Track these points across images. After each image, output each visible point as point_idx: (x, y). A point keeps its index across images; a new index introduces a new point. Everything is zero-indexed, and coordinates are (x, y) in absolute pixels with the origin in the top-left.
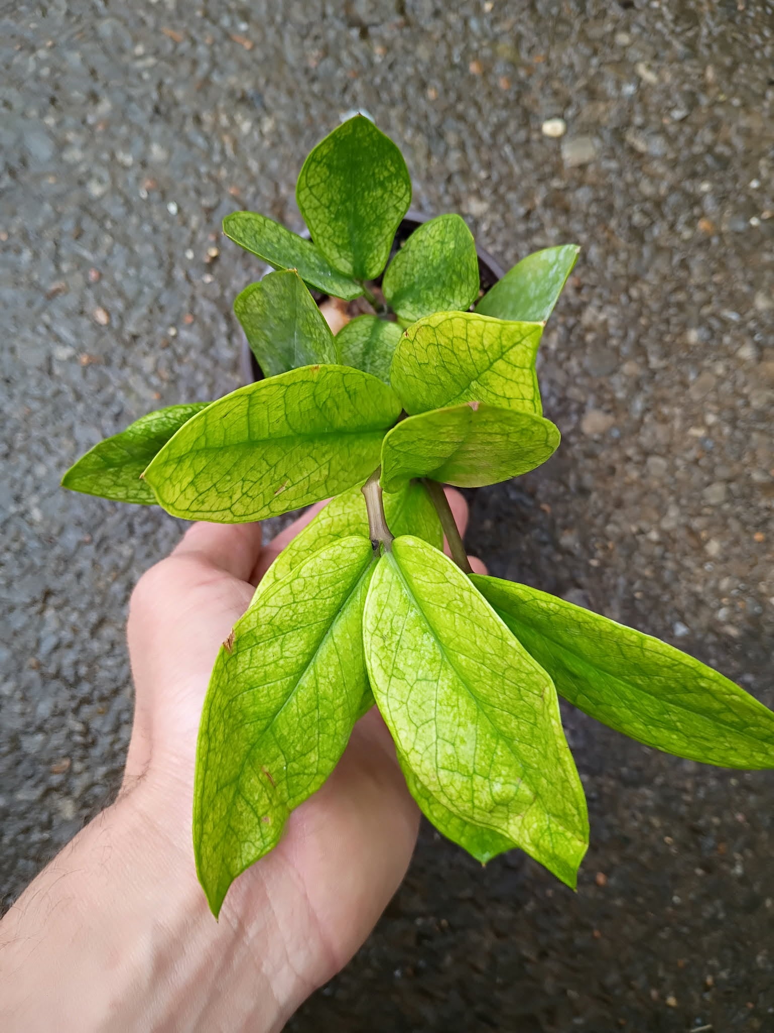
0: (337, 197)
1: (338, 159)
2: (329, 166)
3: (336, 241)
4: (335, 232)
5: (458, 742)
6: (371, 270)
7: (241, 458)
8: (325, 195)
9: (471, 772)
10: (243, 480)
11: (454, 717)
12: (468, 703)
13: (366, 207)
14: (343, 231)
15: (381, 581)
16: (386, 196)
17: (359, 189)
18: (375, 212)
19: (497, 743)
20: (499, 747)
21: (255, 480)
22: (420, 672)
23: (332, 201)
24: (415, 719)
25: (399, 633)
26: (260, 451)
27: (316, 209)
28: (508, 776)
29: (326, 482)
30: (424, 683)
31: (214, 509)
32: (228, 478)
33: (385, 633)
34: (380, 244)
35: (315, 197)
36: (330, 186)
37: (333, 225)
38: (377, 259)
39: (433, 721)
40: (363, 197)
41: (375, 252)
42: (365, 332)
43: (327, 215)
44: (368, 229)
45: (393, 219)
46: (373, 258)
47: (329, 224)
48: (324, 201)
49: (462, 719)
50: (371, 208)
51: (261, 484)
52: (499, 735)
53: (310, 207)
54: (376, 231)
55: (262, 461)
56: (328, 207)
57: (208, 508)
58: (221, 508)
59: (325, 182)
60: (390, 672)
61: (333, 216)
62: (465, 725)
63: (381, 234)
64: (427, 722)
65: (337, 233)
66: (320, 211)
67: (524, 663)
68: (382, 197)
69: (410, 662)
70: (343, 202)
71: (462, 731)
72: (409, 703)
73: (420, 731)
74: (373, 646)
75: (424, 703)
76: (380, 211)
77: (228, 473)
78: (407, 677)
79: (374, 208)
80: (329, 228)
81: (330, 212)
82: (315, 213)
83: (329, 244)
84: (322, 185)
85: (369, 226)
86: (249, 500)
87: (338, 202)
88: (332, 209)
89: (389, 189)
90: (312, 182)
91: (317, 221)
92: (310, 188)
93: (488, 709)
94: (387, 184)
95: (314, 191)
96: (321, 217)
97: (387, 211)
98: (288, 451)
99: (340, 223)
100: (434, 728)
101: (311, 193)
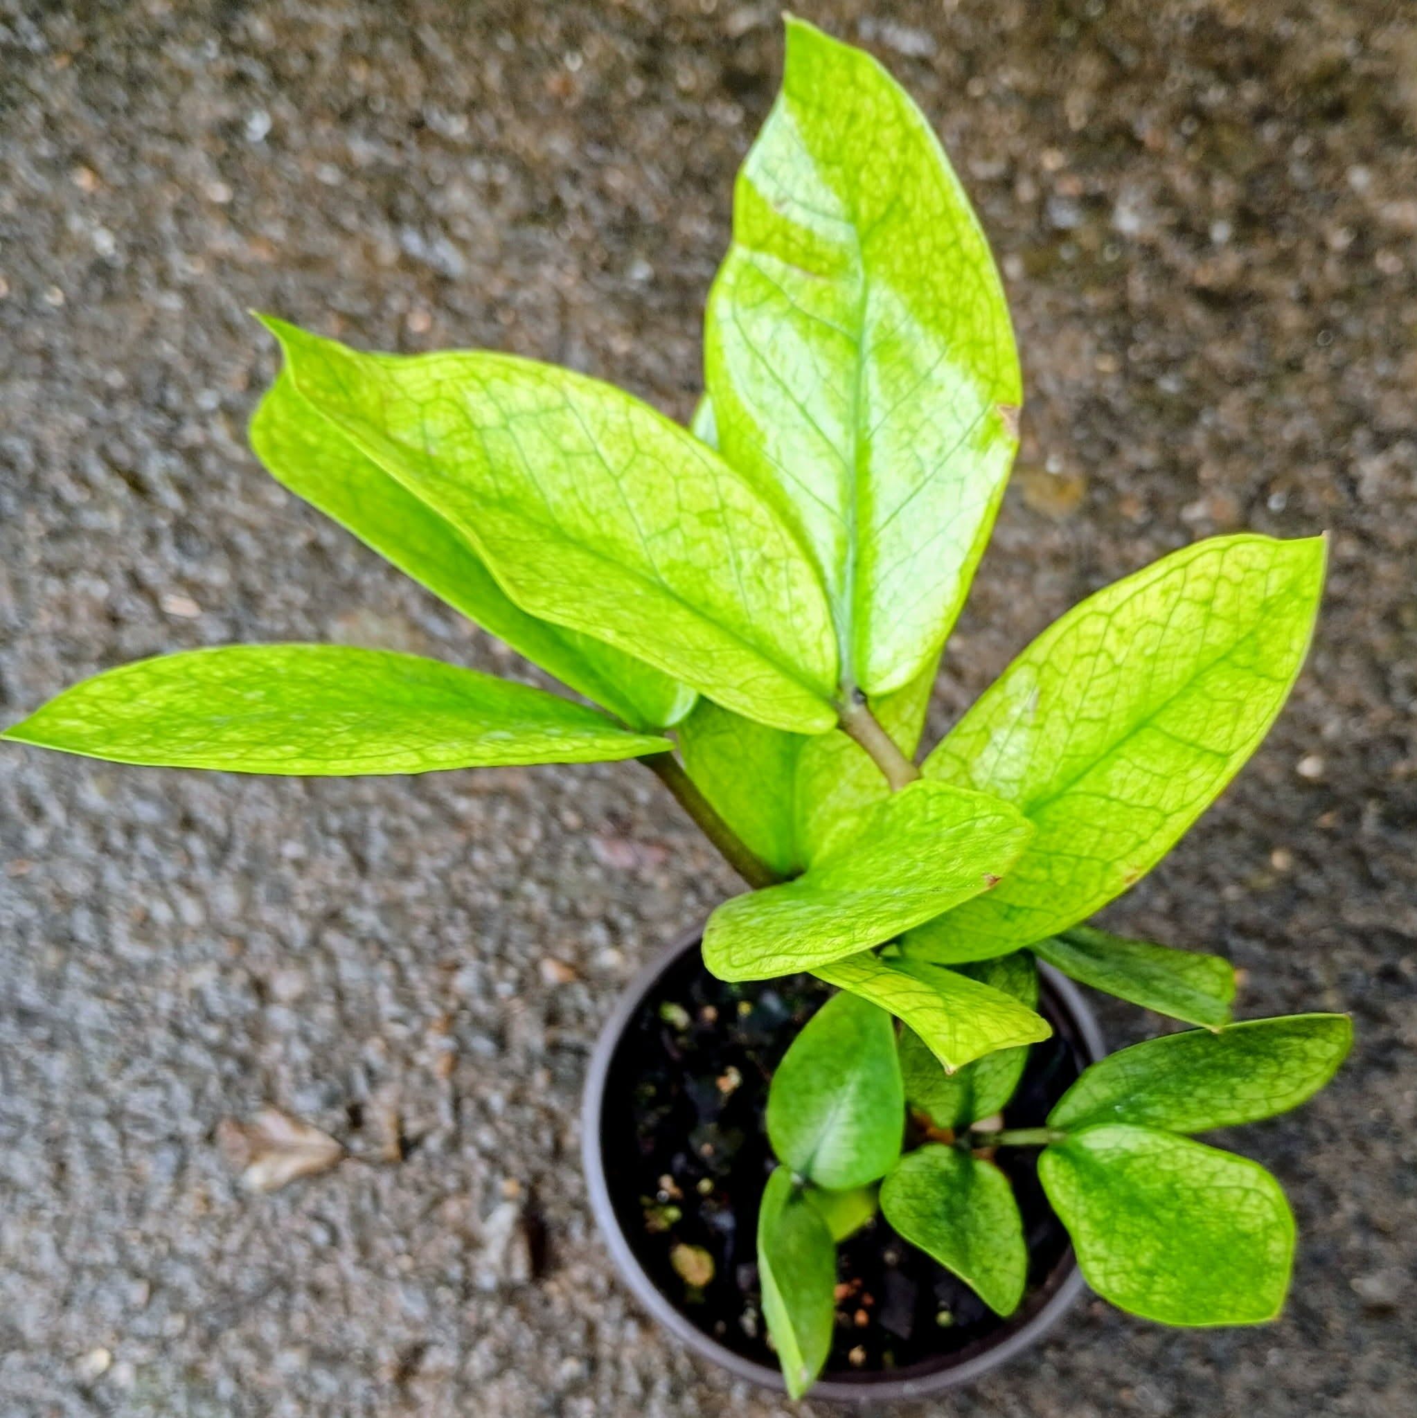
0: (1196, 1212)
1: (1242, 1253)
2: (1246, 1236)
3: (1144, 1161)
4: (1158, 1170)
5: (561, 461)
6: (1057, 1163)
7: (1147, 691)
8: (1216, 1200)
9: (513, 426)
10: (1117, 667)
11: (588, 498)
12: (578, 528)
13: (1145, 1231)
14: (1146, 1179)
15: (820, 646)
16: (1129, 1264)
17: (1174, 1243)
18: (1125, 1235)
19: (499, 490)
20: (492, 484)
21: (1096, 682)
22: (680, 540)
23: (1199, 1200)
24: (649, 463)
25: (745, 583)
26: (1120, 725)
27: (1213, 1175)
28: (452, 449)
29: (964, 762)
30: (665, 525)
31: (1139, 598)
32: (1149, 651)
33: (769, 571)
34: (1076, 1201)
35: (1229, 1188)
36: (1221, 1216)
37: (1169, 1178)
38: (1062, 1181)
39: (617, 474)
40: (1158, 1238)
41: (1073, 1189)
42: (985, 1083)
43: (1189, 1182)
44: (1110, 1207)
45: (1092, 1245)
46: (1068, 1178)
47: (1174, 1174)
48: (1211, 1194)
49: (573, 501)
50: (1135, 1236)
51: (1079, 685)
52: (506, 503)
53: (1224, 1170)
54: (1099, 1215)
55: (1104, 715)
56: (1195, 1191)
57: (1149, 592)
58: (1127, 607)
59: (1234, 1215)
60: (729, 513)
61: (1178, 1186)
62: (565, 493)
63: (1088, 1216)
64: (627, 468)
65: (1151, 1170)
66: (1204, 1177)
67: (572, 613)
68: (1133, 1258)
69: (704, 547)
70: (1181, 1213)
71: (564, 480)
72: (671, 481)
73: (631, 448)
74: (777, 537)
75: (648, 494)
76: (1119, 1241)
77: (1154, 657)
78: (696, 521)
79: (1129, 1238)
80: (1169, 1167)
81: (1189, 1189)
82: (1209, 1169)
83: (1151, 1150)
84: (1233, 1208)
85: (1115, 1212)
86: (1084, 649)
87: (1188, 1207)
88: (1189, 1193)
89: (1134, 1274)
90: (1254, 1200)
91: (1195, 1162)
92: (1247, 1191)
93: (547, 533)
94: (1143, 1278)
95: (1238, 1194)
96: (1196, 1173)
97: (1109, 1247)
98: (1065, 760)
99: (1159, 1185)
100: (610, 463)
101: (1239, 1187)
